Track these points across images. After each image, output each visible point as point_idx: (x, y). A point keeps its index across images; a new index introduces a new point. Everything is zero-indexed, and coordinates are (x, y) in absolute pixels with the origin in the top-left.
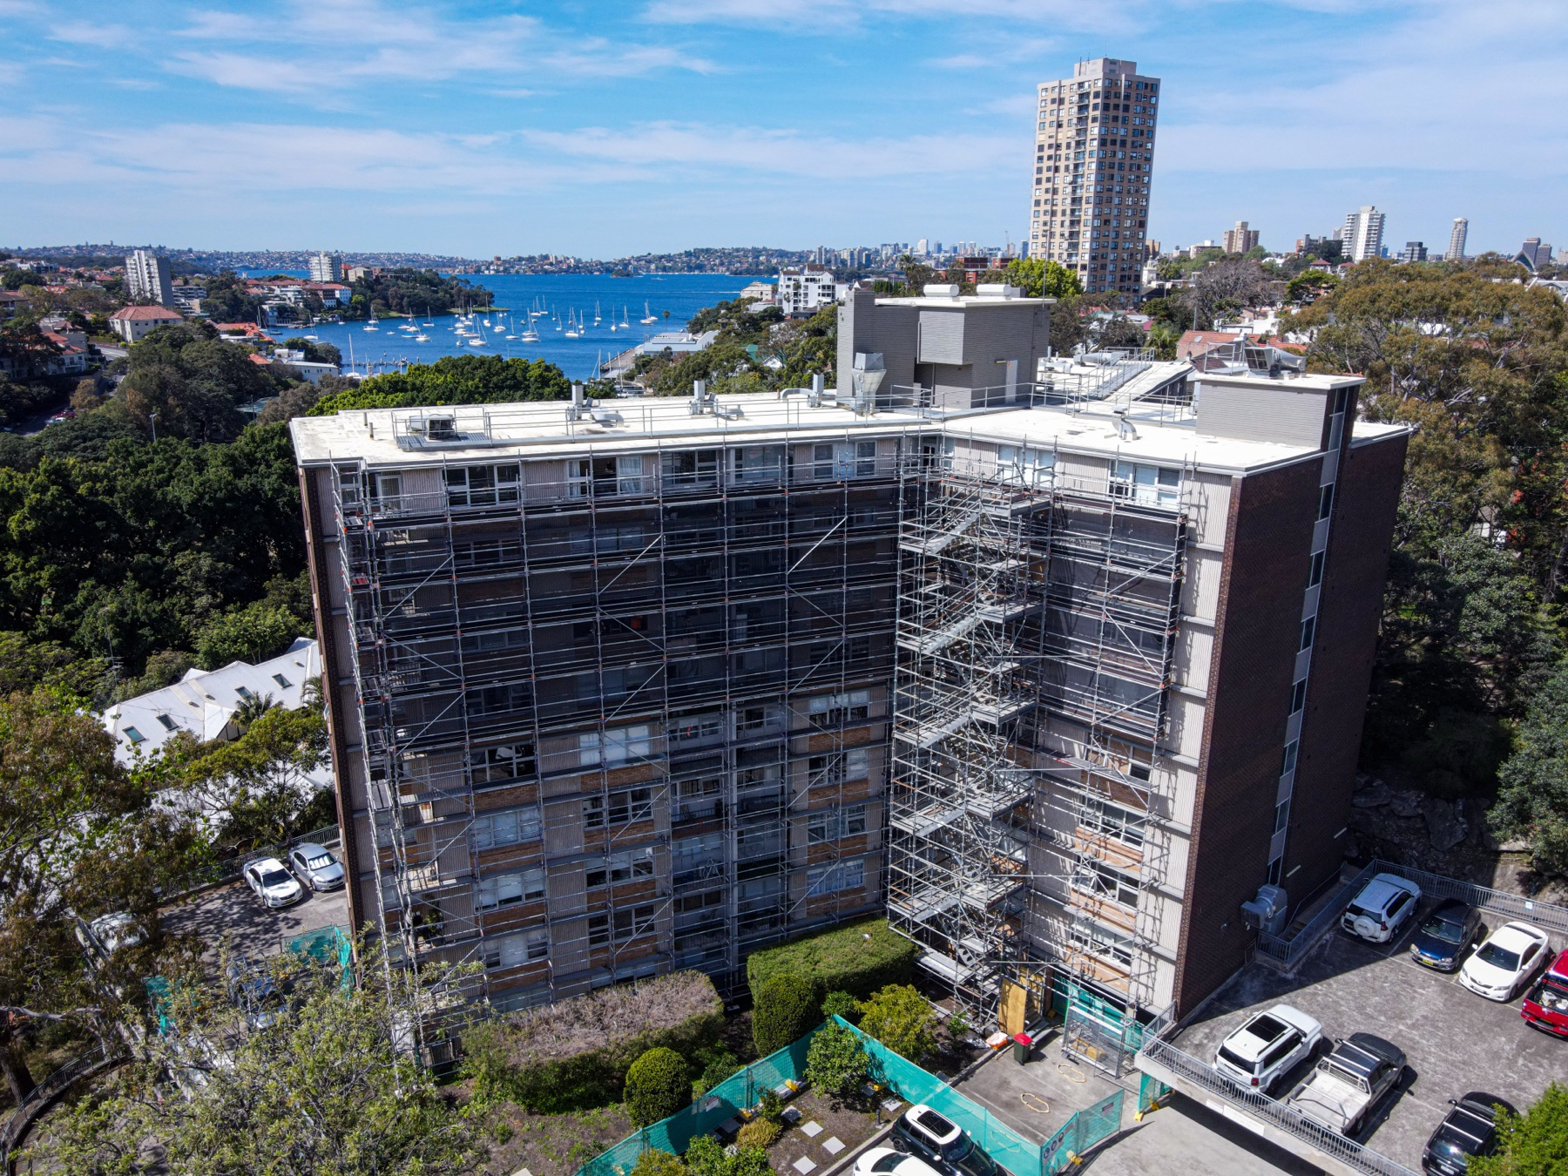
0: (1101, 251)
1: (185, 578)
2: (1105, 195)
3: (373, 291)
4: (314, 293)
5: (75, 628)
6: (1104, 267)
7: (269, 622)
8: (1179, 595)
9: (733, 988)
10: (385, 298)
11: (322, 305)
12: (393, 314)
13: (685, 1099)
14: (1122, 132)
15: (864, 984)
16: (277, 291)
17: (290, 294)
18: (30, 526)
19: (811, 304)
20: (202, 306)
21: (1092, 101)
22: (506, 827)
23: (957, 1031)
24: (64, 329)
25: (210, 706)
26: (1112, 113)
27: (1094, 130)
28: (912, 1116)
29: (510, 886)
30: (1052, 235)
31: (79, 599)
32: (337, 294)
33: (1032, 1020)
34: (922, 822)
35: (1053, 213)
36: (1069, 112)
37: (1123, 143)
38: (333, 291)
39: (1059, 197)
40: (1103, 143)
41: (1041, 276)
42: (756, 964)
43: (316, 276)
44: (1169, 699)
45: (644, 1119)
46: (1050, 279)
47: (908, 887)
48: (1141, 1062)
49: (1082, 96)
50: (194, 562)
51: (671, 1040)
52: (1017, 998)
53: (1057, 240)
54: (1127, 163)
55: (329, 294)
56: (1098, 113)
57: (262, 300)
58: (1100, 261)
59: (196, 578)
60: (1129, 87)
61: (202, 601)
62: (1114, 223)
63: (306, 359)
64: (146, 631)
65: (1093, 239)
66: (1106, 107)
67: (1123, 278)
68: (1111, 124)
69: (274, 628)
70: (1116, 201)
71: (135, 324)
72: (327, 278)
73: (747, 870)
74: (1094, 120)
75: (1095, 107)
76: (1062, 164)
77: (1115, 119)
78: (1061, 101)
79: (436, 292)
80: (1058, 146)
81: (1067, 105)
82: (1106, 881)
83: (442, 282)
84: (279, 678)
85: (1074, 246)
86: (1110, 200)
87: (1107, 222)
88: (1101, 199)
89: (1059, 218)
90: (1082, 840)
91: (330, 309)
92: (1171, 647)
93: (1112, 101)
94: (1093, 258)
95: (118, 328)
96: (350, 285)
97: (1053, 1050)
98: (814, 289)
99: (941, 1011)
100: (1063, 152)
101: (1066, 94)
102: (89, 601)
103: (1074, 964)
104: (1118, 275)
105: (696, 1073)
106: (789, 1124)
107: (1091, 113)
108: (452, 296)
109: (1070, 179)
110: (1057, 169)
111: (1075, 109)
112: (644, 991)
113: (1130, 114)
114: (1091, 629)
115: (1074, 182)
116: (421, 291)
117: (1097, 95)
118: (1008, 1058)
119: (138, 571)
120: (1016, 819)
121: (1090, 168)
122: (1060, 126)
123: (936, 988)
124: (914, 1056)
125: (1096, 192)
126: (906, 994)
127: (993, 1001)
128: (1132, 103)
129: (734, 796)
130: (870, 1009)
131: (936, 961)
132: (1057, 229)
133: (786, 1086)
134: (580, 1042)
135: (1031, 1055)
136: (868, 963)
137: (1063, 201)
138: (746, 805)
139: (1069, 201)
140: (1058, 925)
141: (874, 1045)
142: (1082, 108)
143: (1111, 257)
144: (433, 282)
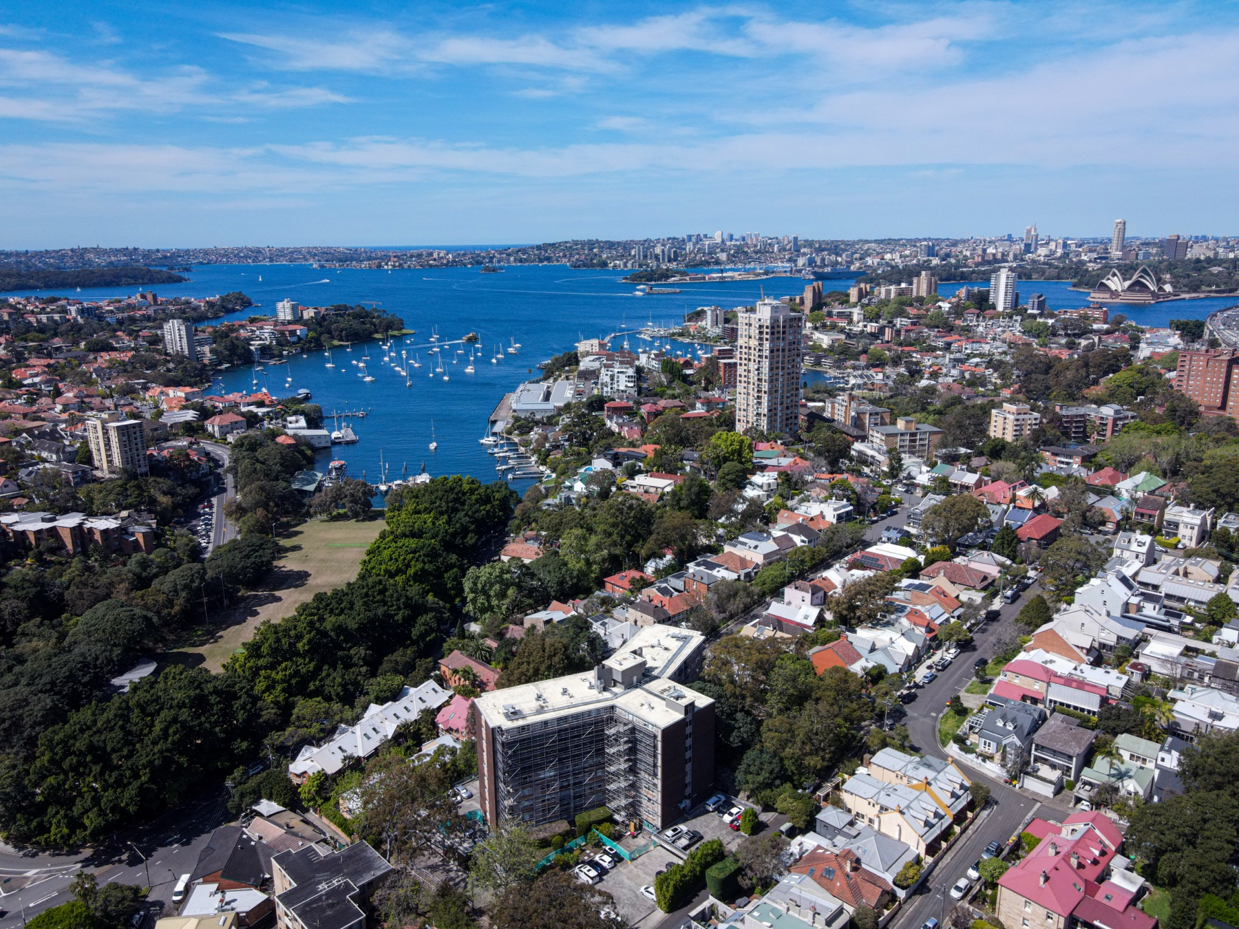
0: (774, 406)
1: (355, 660)
2: (774, 378)
3: (321, 326)
4: (282, 333)
5: (323, 686)
6: (776, 414)
7: (396, 683)
8: (655, 747)
9: (572, 823)
10: (329, 332)
11: (288, 342)
12: (336, 343)
13: (563, 846)
14: (782, 344)
15: (600, 822)
16: (258, 333)
17: (265, 334)
18: (307, 647)
19: (622, 388)
20: (211, 351)
21: (765, 330)
22: (527, 792)
23: (619, 832)
24: (191, 443)
25: (387, 723)
26: (776, 336)
27: (767, 345)
28: (607, 848)
29: (527, 804)
30: (748, 394)
31: (324, 674)
32: (298, 333)
33: (636, 829)
34: (612, 787)
35: (749, 383)
36: (754, 332)
37: (783, 350)
38: (295, 331)
39: (751, 375)
40: (772, 351)
41: (731, 445)
42: (577, 818)
43: (281, 316)
44: (655, 766)
45: (555, 849)
46: (736, 446)
47: (610, 801)
48: (653, 837)
49: (761, 327)
50: (359, 652)
51: (560, 834)
52: (632, 824)
53: (751, 398)
54: (786, 359)
55: (293, 333)
56: (768, 337)
57: (248, 341)
58: (774, 412)
59: (359, 659)
60: (784, 322)
61: (364, 669)
62: (780, 391)
63: (310, 427)
64: (350, 687)
65: (769, 401)
66: (773, 333)
67: (787, 419)
68: (776, 341)
69: (398, 685)
70: (781, 380)
71: (221, 427)
72: (289, 318)
73: (575, 798)
74: (767, 340)
75: (767, 333)
76: (752, 358)
77: (778, 338)
78: (750, 325)
79: (364, 323)
80: (750, 348)
81: (753, 328)
82: (649, 800)
83: (367, 315)
84: (406, 708)
85: (759, 403)
86: (777, 380)
87: (776, 391)
88: (771, 380)
89: (751, 386)
90: (644, 791)
91: (294, 343)
92: (655, 756)
93: (776, 330)
94: (769, 411)
95: (210, 429)
96: (305, 323)
97: (640, 836)
98: (623, 378)
99: (617, 828)
100: (752, 351)
101: (752, 322)
102: (328, 675)
103: (645, 817)
104: (784, 418)
105: (565, 841)
106: (583, 851)
107: (765, 336)
108: (375, 326)
109: (756, 367)
110: (750, 360)
111: (757, 331)
112: (554, 825)
113: (786, 335)
114: (641, 751)
115: (758, 369)
116: (355, 324)
117: (767, 327)
118: (630, 838)
119: (342, 658)
120: (633, 786)
121: (766, 364)
122: (750, 337)
123: (616, 823)
124: (609, 837)
125: (770, 377)
126: (608, 824)
127: (628, 825)
128: (787, 330)
129: (571, 782)
130: (600, 828)
131: (617, 817)
132: (751, 391)
133: (583, 844)
134: (542, 835)
135: (634, 837)
136: (601, 817)
137: (753, 377)
138: (575, 784)
139: (756, 378)
140: (642, 810)
141: (601, 835)
142: (761, 333)
143: (779, 409)
144: (363, 315)
